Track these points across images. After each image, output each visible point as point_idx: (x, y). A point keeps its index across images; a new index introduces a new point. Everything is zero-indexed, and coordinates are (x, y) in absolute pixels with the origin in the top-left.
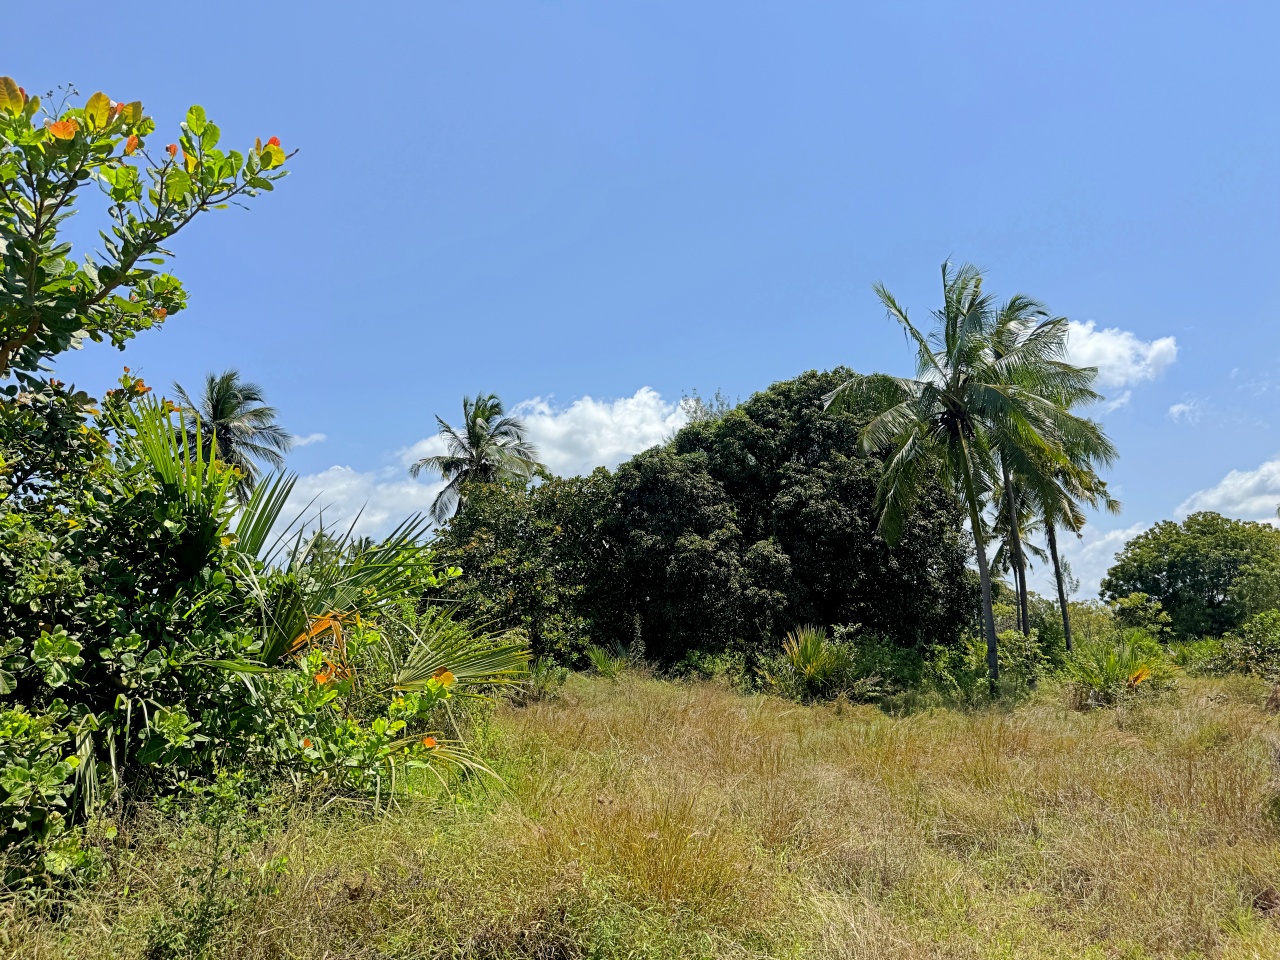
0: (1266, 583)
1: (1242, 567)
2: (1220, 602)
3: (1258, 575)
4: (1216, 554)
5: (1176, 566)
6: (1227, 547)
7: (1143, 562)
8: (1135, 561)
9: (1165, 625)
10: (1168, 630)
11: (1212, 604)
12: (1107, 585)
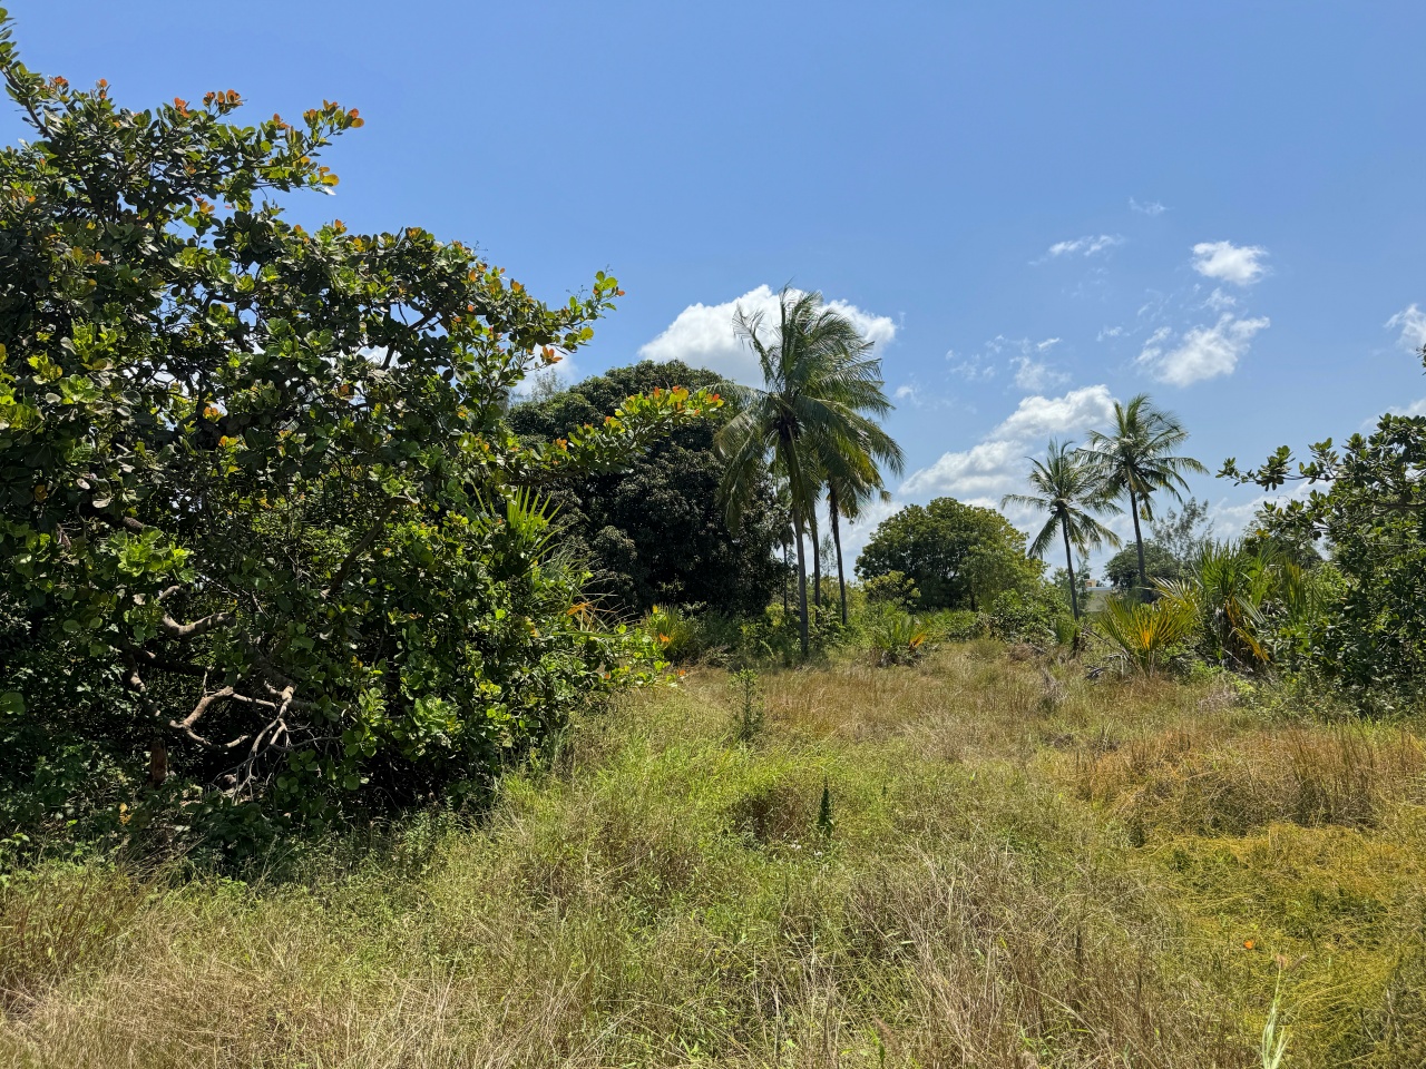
0: (989, 562)
1: (971, 548)
2: (952, 578)
3: (982, 555)
4: (951, 535)
5: (920, 546)
6: (960, 529)
7: (893, 542)
8: (886, 540)
9: (910, 598)
10: (910, 602)
11: (945, 580)
12: (862, 562)
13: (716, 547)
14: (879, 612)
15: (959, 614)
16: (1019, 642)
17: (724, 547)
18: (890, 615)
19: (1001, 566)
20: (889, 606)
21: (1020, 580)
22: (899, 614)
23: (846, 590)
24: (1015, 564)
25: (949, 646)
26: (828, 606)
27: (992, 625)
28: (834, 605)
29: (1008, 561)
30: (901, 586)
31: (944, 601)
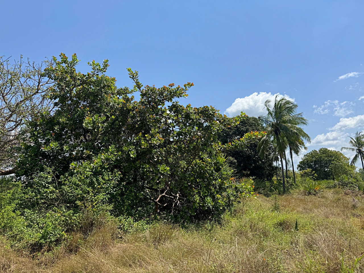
0: (338, 166)
1: (332, 162)
2: (327, 171)
3: (336, 164)
4: (326, 158)
5: (316, 162)
6: (328, 157)
7: (308, 160)
8: (306, 160)
9: (314, 176)
10: (314, 177)
11: (325, 171)
12: (299, 166)
13: (258, 162)
14: (305, 180)
15: (329, 181)
16: (347, 190)
17: (260, 162)
18: (308, 181)
19: (342, 167)
20: (308, 178)
21: (348, 172)
22: (311, 181)
23: (295, 174)
24: (346, 167)
25: (326, 190)
26: (290, 178)
27: (339, 184)
28: (292, 178)
29: (344, 166)
30: (311, 173)
31: (324, 177)
